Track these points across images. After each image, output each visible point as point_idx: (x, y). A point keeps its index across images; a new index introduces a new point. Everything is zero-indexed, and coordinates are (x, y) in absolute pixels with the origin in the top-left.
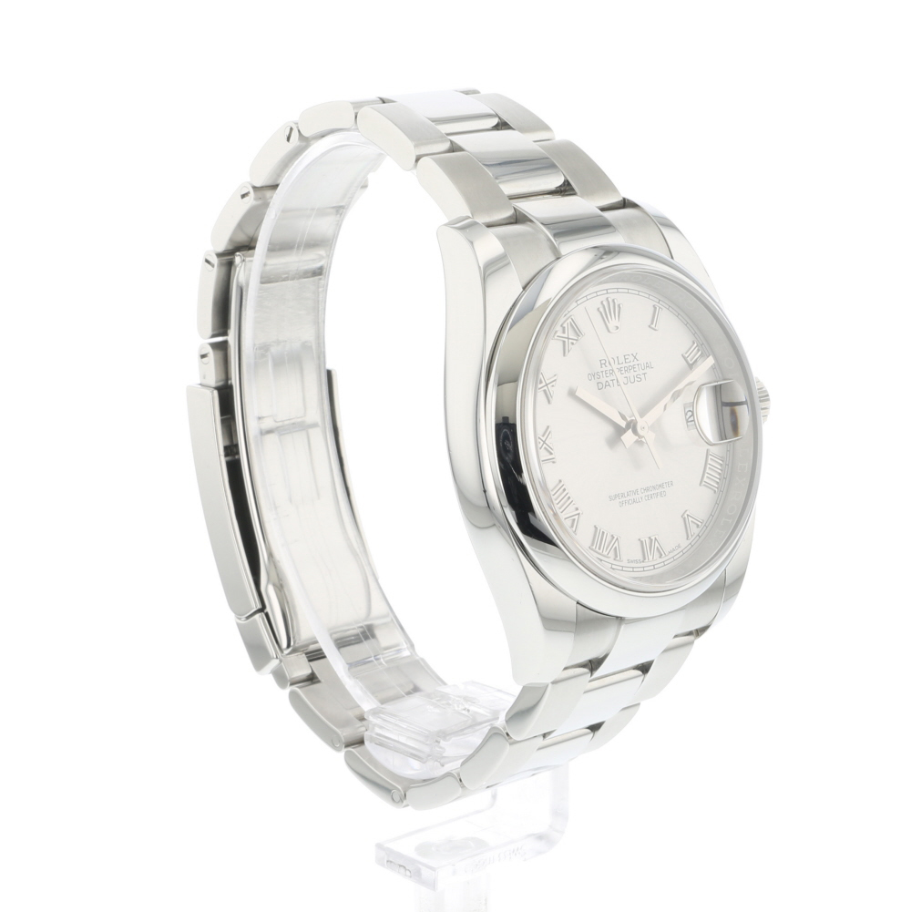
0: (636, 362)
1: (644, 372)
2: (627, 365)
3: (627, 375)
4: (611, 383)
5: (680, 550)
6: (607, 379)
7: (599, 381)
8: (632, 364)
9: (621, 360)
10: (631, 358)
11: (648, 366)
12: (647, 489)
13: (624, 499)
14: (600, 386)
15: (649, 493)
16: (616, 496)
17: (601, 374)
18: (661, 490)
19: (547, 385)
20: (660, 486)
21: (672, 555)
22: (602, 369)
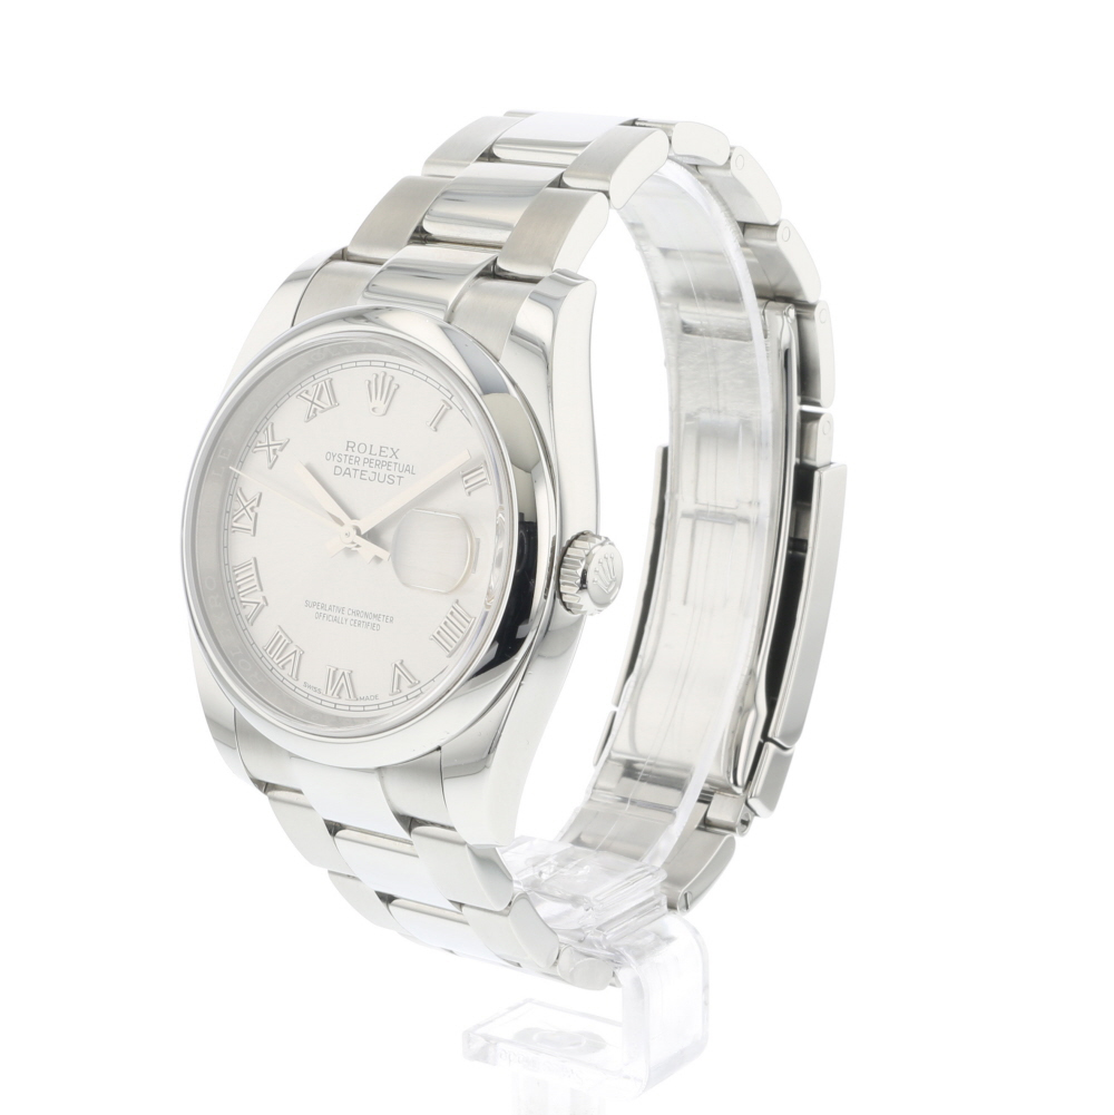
0: (394, 459)
1: (400, 474)
2: (381, 459)
3: (377, 470)
4: (353, 472)
5: (375, 702)
6: (349, 466)
7: (338, 464)
8: (387, 460)
9: (376, 450)
10: (390, 453)
11: (409, 469)
12: (357, 613)
13: (323, 612)
14: (338, 471)
15: (358, 618)
16: (314, 604)
17: (343, 457)
18: (374, 621)
19: (269, 446)
20: (375, 616)
21: (363, 703)
22: (346, 453)
